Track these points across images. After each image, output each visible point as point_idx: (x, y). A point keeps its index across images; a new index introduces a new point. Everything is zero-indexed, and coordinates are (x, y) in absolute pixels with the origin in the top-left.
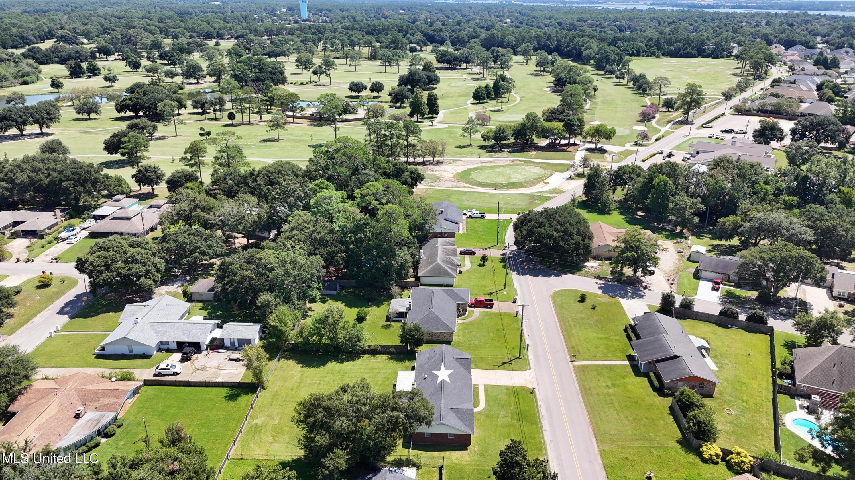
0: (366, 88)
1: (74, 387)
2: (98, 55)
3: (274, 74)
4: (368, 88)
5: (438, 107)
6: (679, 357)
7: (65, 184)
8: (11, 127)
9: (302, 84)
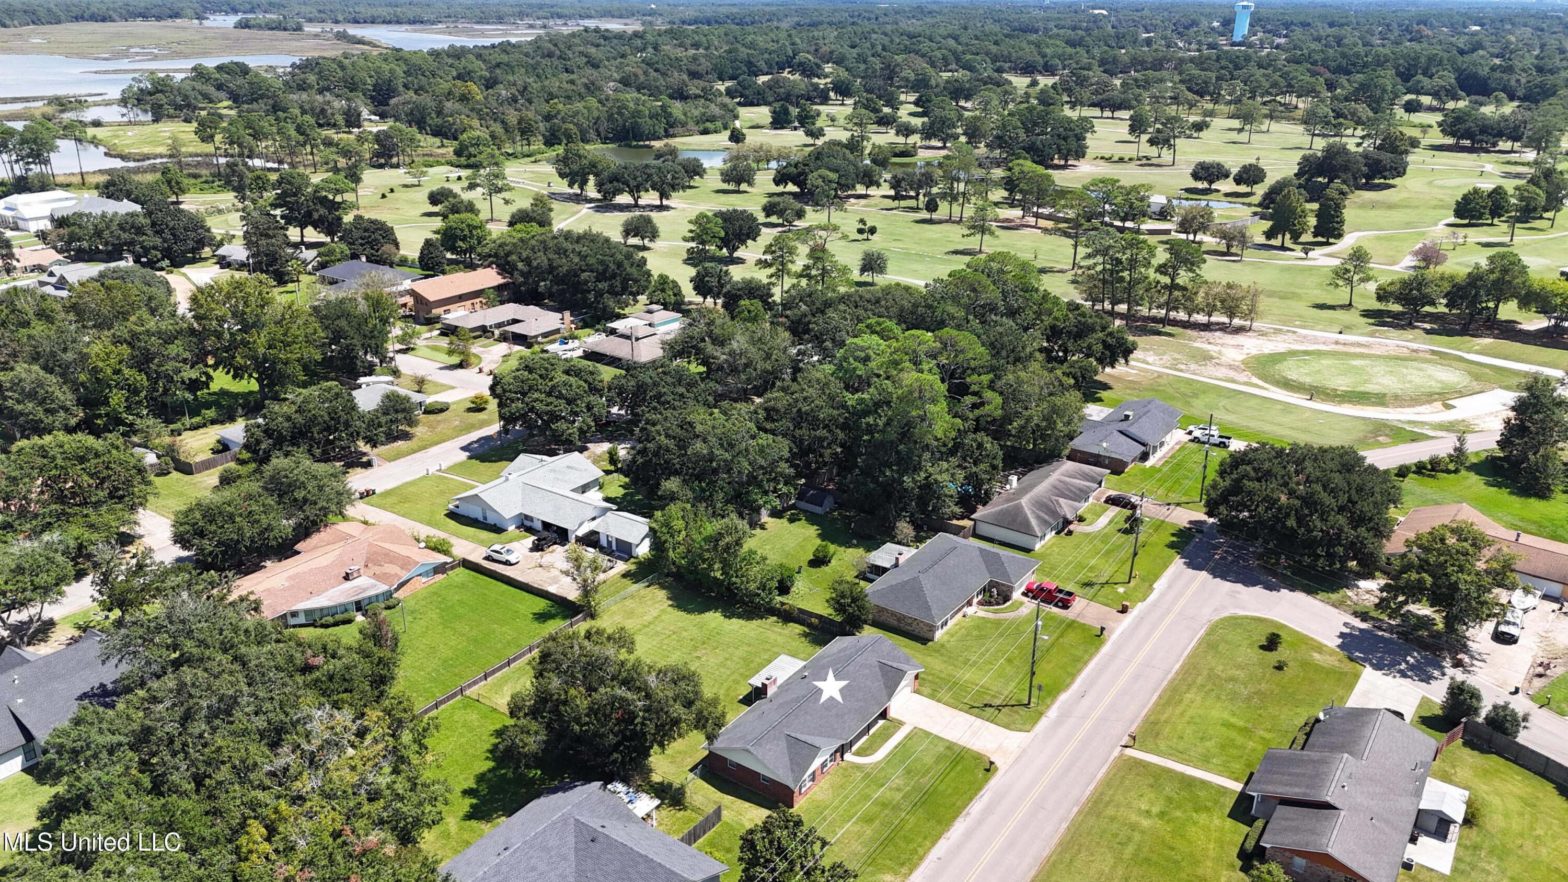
0: (1227, 176)
1: (370, 540)
2: (832, 94)
3: (1065, 139)
4: (1232, 176)
5: (1342, 222)
6: (1336, 808)
7: (584, 276)
8: (621, 192)
9: (1121, 160)
